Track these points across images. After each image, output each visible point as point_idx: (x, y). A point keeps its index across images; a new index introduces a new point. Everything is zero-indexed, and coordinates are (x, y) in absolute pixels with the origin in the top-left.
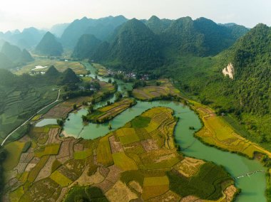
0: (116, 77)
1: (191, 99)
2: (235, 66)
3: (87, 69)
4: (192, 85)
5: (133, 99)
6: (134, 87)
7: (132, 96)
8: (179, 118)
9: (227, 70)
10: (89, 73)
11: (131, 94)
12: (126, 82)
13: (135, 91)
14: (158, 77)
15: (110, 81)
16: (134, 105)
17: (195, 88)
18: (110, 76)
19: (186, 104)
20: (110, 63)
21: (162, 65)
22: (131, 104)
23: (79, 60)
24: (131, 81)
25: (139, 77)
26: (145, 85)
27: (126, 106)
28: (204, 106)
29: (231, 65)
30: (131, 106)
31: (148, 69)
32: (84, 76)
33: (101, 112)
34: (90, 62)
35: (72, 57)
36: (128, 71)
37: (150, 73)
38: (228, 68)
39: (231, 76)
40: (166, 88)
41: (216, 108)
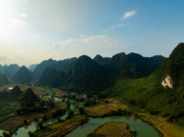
0: (69, 97)
1: (140, 112)
2: (172, 77)
3: (46, 92)
4: (137, 100)
5: (84, 116)
6: (86, 105)
7: (84, 114)
8: (135, 132)
9: (165, 82)
10: (47, 95)
11: (82, 112)
12: (78, 101)
13: (86, 109)
14: (106, 96)
15: (63, 101)
16: (86, 122)
17: (141, 102)
18: (64, 97)
19: (137, 117)
20: (65, 88)
21: (108, 87)
22: (82, 120)
23: (42, 86)
24: (82, 100)
25: (89, 97)
26: (95, 104)
27: (77, 123)
28: (154, 117)
29: (168, 77)
30: (83, 123)
31: (96, 91)
32: (43, 96)
33: (50, 130)
34: (49, 87)
35: (37, 83)
36: (79, 93)
37: (98, 94)
38: (166, 80)
39: (170, 86)
40: (114, 105)
41: (165, 116)
